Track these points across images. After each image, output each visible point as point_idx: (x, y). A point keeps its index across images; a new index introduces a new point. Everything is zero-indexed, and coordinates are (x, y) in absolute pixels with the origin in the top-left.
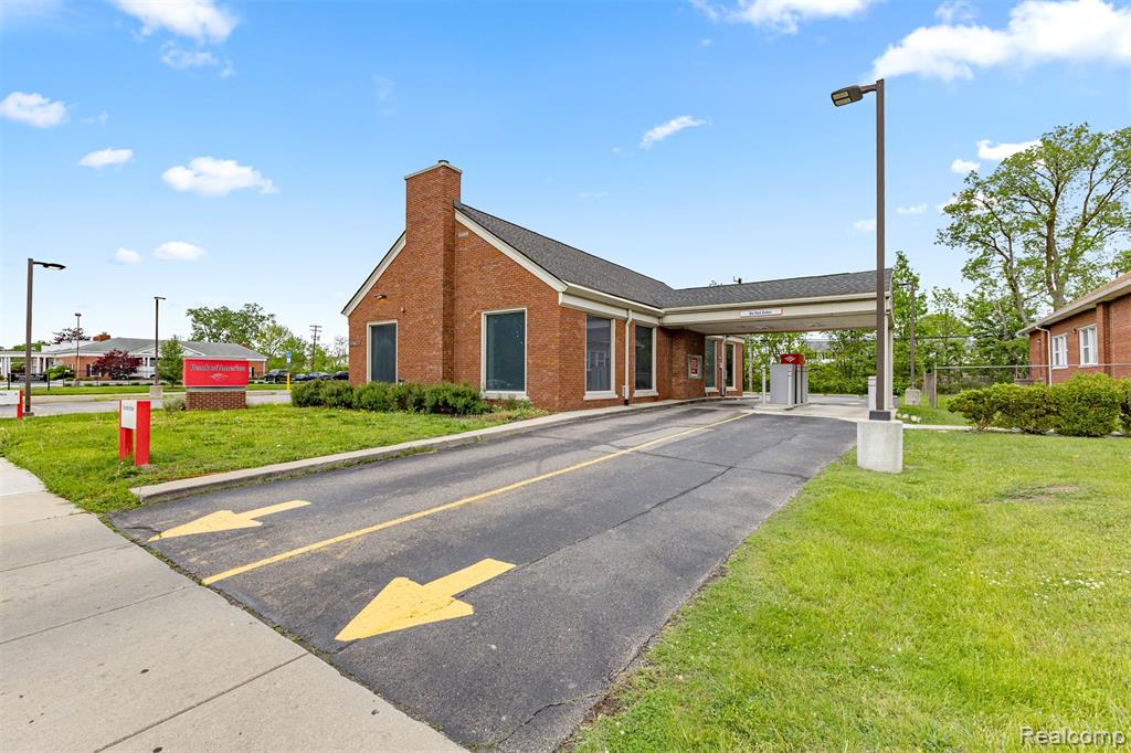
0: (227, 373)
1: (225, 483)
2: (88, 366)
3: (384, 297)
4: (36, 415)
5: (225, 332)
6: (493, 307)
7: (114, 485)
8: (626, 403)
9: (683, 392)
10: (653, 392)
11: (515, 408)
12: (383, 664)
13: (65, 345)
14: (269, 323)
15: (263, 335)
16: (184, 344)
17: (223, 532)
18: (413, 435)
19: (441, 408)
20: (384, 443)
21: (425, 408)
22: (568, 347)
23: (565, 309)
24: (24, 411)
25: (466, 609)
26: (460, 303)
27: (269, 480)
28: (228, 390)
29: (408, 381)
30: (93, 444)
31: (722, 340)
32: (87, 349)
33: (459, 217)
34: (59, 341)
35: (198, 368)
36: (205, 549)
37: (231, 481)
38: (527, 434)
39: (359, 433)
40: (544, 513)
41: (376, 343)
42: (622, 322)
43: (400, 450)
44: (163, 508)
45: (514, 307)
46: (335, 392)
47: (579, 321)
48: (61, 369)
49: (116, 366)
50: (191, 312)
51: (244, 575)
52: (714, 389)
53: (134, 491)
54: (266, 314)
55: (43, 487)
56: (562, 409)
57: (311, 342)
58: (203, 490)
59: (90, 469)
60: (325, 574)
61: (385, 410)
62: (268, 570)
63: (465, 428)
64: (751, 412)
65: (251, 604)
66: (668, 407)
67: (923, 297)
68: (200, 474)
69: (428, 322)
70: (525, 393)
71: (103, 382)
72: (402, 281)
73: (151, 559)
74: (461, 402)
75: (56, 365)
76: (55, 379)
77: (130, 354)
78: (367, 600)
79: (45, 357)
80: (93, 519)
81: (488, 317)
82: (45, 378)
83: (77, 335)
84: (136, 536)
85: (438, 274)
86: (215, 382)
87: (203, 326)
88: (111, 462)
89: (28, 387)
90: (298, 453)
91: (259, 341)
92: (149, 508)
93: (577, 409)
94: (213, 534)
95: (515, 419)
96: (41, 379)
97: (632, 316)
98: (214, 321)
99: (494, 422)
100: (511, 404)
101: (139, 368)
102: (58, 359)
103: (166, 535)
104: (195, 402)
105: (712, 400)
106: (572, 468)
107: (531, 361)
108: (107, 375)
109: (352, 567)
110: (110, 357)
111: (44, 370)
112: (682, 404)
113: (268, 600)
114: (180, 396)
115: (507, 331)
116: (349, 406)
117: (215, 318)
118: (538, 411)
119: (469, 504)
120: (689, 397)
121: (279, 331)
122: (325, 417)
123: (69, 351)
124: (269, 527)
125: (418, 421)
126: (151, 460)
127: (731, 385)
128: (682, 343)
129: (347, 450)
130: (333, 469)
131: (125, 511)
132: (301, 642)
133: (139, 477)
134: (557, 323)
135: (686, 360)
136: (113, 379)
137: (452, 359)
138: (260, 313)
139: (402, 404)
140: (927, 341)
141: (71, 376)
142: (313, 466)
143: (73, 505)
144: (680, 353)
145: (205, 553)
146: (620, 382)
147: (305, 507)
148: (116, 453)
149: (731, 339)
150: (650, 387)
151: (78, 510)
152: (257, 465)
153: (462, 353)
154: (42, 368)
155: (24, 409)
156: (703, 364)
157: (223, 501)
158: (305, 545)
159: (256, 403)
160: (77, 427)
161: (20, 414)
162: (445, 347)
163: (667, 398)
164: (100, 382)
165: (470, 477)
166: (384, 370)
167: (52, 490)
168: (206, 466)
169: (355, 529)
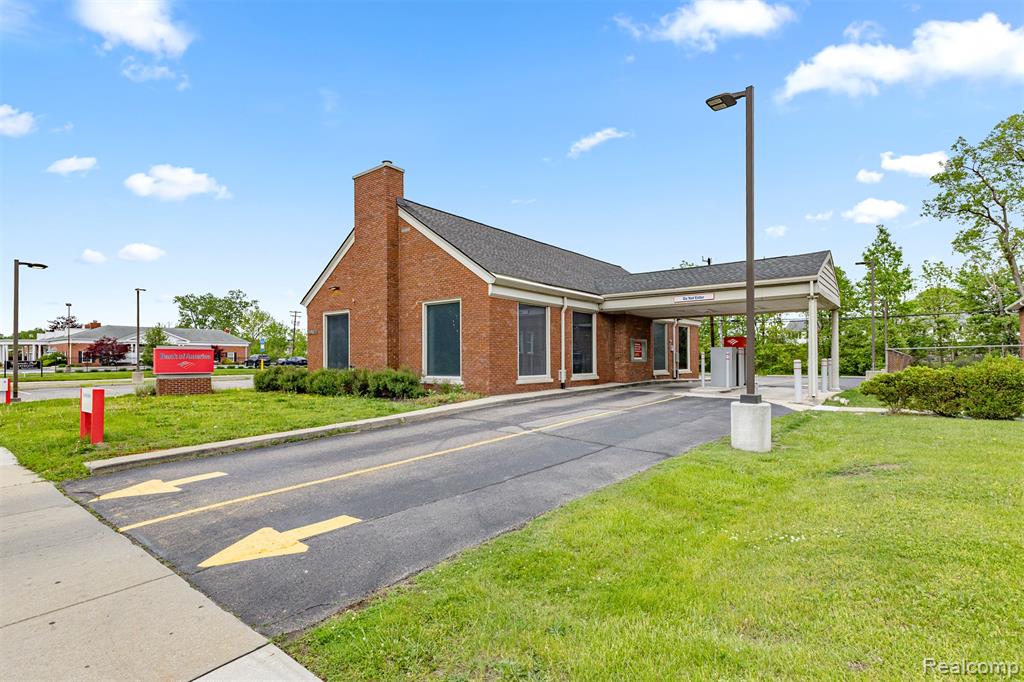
0: (192, 361)
1: (163, 458)
2: (80, 353)
3: (338, 288)
4: (22, 401)
5: (211, 318)
6: (432, 298)
7: (71, 459)
8: (563, 386)
9: (625, 375)
10: (594, 375)
11: (447, 393)
12: (223, 581)
13: (58, 333)
14: (253, 309)
15: (247, 321)
16: (171, 331)
17: (148, 496)
18: (343, 417)
19: (383, 393)
20: (314, 424)
21: (369, 392)
22: (498, 335)
23: (495, 299)
24: (12, 397)
25: (304, 548)
26: (404, 294)
27: (201, 455)
28: (195, 377)
29: (358, 367)
30: (63, 427)
31: (673, 324)
32: (78, 336)
33: (402, 214)
34: (54, 329)
35: (167, 357)
36: (129, 508)
37: (168, 457)
38: (451, 416)
39: (295, 415)
40: (415, 481)
41: (332, 332)
42: (557, 310)
43: (324, 431)
44: (107, 477)
45: (451, 298)
46: (291, 378)
47: (511, 310)
48: (55, 356)
49: (106, 353)
50: (178, 299)
51: (151, 525)
52: (664, 372)
53: (86, 464)
54: (249, 301)
55: (15, 461)
56: (492, 393)
57: (292, 327)
58: (144, 464)
59: (54, 447)
60: (212, 525)
61: (334, 394)
62: (170, 523)
63: (394, 411)
64: (683, 394)
65: (148, 544)
66: (607, 390)
67: (907, 272)
68: (145, 451)
69: (375, 312)
70: (460, 378)
71: (94, 368)
72: (353, 273)
73: (86, 514)
74: (399, 387)
75: (50, 352)
76: (50, 365)
77: (119, 341)
78: (234, 542)
79: (40, 344)
80: (51, 485)
81: (429, 307)
82: (38, 365)
83: (70, 323)
84: (80, 499)
85: (382, 268)
86: (182, 369)
87: (189, 313)
88: (72, 441)
89: (16, 374)
90: (234, 433)
91: (243, 327)
92: (96, 477)
93: (510, 393)
94: (139, 497)
95: (446, 402)
96: (35, 366)
97: (568, 303)
98: (200, 308)
99: (425, 405)
100: (446, 389)
101: (127, 355)
102: (52, 346)
103: (102, 498)
104: (163, 388)
105: (659, 383)
106: (469, 446)
107: (465, 349)
108: (97, 361)
109: (236, 520)
110: (100, 344)
111: (39, 356)
112: (623, 387)
113: (161, 542)
114: (152, 382)
115: (445, 321)
116: (301, 390)
117: (201, 304)
118: (468, 394)
119: (358, 475)
120: (631, 380)
121: (261, 317)
122: (275, 401)
123: (62, 338)
124: (186, 490)
125: (356, 403)
126: (105, 438)
127: (686, 367)
128: (624, 328)
129: (279, 431)
130: (261, 447)
131: (77, 480)
132: (172, 567)
133: (94, 453)
134: (487, 313)
135: (629, 343)
136: (103, 365)
137: (397, 346)
138: (244, 299)
139: (348, 389)
140: (913, 319)
141: (63, 362)
142: (242, 444)
143: (37, 475)
144: (622, 338)
145: (127, 511)
146: (556, 367)
147: (222, 477)
148: (78, 433)
149: (684, 321)
150: (591, 371)
151: (40, 479)
152: (196, 443)
153: (405, 341)
154: (37, 355)
155: (12, 395)
156: (649, 348)
157: (158, 472)
158: (208, 504)
159: (224, 388)
160: (54, 411)
161: (8, 400)
162: (390, 335)
163: (609, 382)
164: (90, 368)
165: (373, 454)
166: (338, 356)
167: (23, 463)
168: (151, 444)
169: (253, 493)
